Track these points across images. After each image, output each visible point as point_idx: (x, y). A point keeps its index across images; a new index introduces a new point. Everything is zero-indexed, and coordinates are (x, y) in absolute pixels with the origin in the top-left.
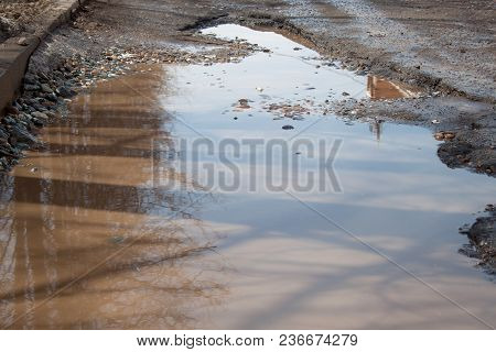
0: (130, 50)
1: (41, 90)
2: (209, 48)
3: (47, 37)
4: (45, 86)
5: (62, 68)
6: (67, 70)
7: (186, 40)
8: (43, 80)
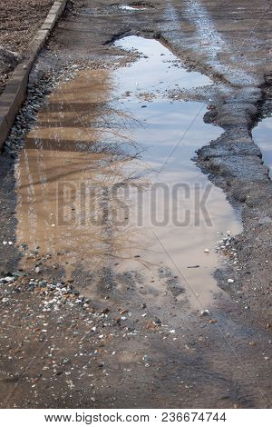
0: (76, 63)
1: (35, 92)
2: (118, 57)
3: (35, 60)
4: (37, 90)
5: (44, 78)
6: (47, 78)
7: (105, 52)
8: (36, 86)
